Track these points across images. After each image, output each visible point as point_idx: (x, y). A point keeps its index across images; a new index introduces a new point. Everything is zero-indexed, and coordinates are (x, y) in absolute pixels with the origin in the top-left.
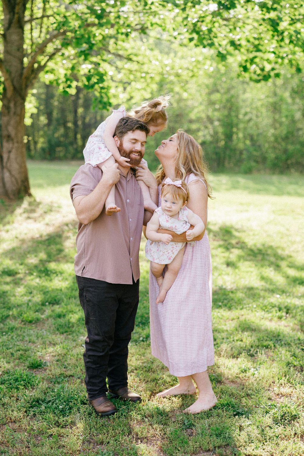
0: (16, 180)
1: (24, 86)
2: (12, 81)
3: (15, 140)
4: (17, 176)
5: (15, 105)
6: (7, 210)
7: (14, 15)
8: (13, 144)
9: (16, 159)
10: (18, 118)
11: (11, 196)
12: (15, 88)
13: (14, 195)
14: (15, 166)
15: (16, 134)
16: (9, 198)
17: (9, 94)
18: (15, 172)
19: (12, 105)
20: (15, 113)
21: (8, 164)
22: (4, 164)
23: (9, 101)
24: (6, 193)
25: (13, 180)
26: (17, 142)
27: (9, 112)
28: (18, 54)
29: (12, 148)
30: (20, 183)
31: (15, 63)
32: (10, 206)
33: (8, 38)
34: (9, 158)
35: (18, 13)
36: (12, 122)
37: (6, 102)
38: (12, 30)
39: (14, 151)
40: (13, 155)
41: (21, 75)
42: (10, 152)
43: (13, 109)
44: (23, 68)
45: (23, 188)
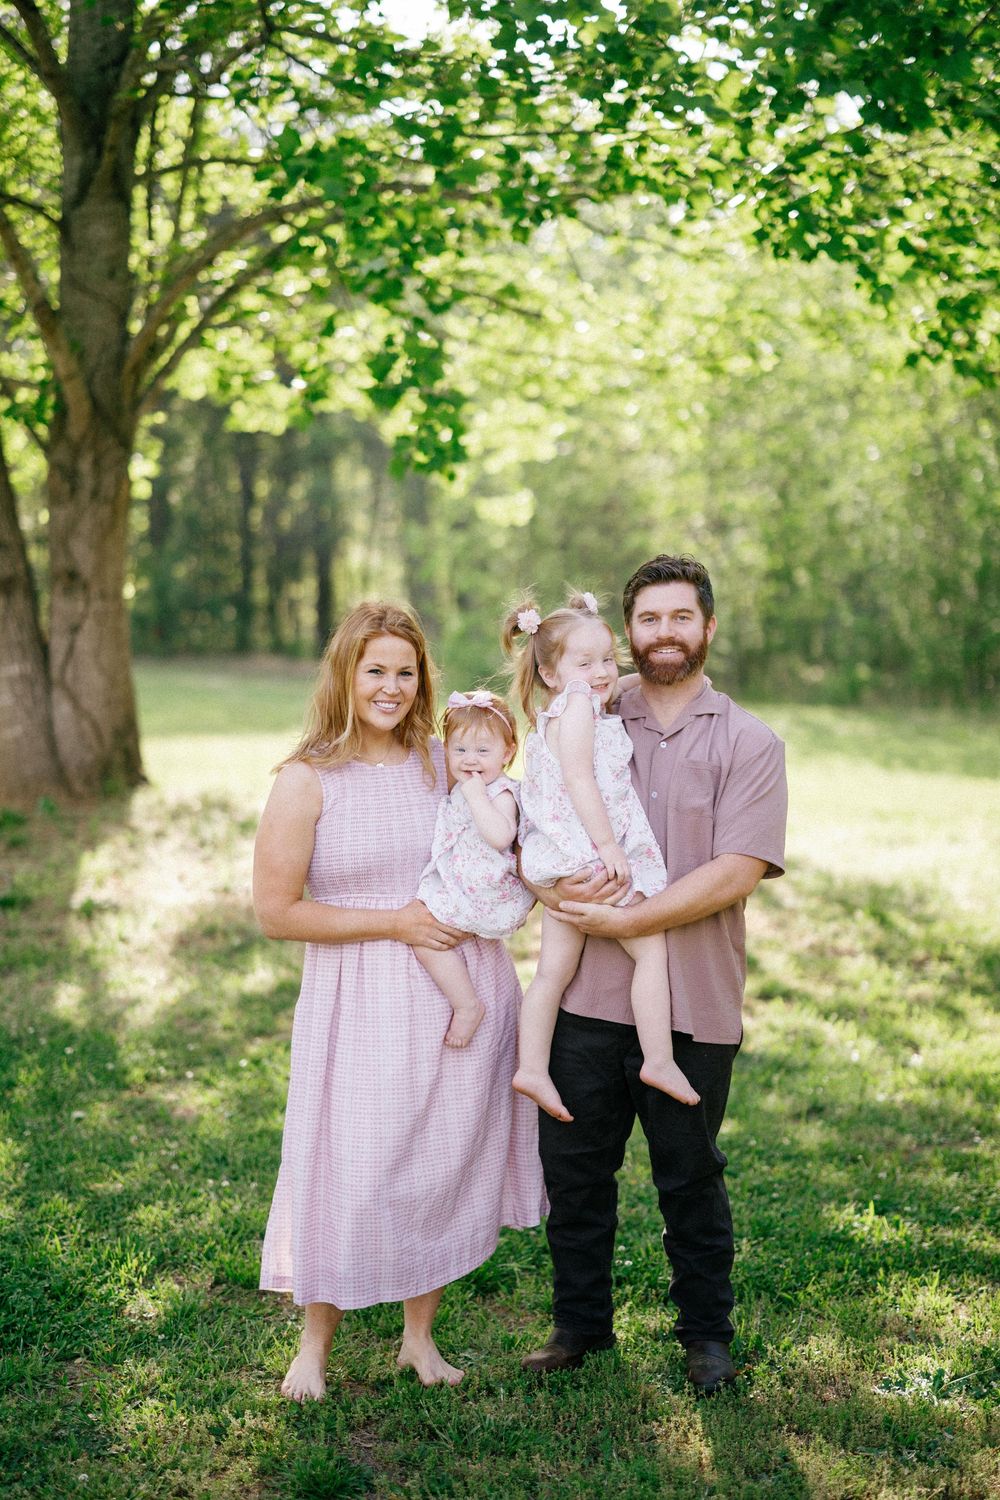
0: (95, 725)
1: (127, 401)
2: (89, 383)
3: (95, 590)
4: (99, 712)
5: (96, 463)
6: (71, 836)
7: (99, 154)
8: (88, 602)
9: (97, 655)
10: (105, 511)
11: (78, 786)
12: (96, 406)
13: (88, 781)
14: (91, 680)
15: (99, 568)
16: (70, 792)
17: (77, 427)
18: (93, 703)
19: (85, 465)
20: (95, 494)
21: (69, 675)
22: (55, 673)
23: (76, 451)
24: (60, 776)
25: (86, 725)
26: (103, 596)
27: (73, 490)
28: (112, 289)
29: (84, 616)
30: (108, 739)
31: (99, 320)
32: (75, 820)
33: (76, 235)
34: (71, 650)
35: (112, 148)
36: (86, 525)
37: (62, 454)
38: (90, 206)
39: (89, 625)
40: (85, 642)
41: (120, 359)
42: (75, 629)
43: (87, 482)
44: (126, 336)
45: (118, 758)
